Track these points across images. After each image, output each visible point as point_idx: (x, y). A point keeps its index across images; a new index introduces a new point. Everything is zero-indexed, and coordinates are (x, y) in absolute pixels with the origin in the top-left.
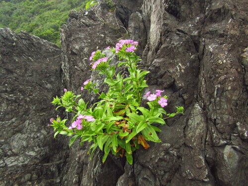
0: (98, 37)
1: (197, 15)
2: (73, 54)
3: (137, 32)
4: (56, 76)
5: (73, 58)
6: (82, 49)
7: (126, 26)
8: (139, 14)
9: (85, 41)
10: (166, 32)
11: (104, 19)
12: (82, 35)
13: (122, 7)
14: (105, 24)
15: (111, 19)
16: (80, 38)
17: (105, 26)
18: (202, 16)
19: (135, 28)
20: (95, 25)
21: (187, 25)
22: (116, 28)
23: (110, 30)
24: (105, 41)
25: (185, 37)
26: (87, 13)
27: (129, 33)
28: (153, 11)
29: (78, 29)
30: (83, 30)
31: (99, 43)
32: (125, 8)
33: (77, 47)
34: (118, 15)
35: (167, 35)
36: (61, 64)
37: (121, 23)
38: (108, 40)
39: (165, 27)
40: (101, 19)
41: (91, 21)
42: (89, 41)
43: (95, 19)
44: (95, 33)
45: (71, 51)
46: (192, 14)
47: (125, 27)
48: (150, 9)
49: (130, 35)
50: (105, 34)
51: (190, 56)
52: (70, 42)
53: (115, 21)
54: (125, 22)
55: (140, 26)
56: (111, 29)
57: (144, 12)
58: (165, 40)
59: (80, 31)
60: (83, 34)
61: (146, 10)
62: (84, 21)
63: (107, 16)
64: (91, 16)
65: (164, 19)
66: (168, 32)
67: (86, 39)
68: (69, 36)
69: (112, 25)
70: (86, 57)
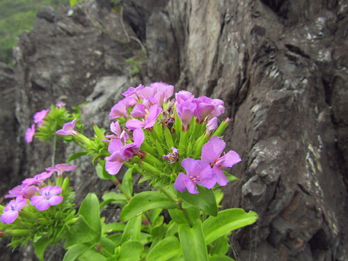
0: (90, 55)
1: (317, 13)
2: (37, 88)
3: (161, 49)
4: (6, 131)
5: (37, 96)
6: (55, 78)
7: (142, 37)
8: (165, 17)
9: (63, 62)
10: (263, 52)
11: (101, 24)
12: (58, 52)
13: (133, 5)
14: (103, 33)
15: (115, 24)
16: (53, 57)
17: (103, 37)
18: (330, 15)
19: (159, 41)
20: (85, 34)
21: (302, 35)
22: (124, 41)
23: (113, 44)
24: (103, 64)
25: (310, 65)
26: (71, 13)
27: (148, 50)
28: (194, 9)
29: (51, 39)
30: (61, 42)
31: (91, 67)
32: (139, 7)
33: (46, 74)
34: (127, 18)
35: (265, 60)
36: (15, 108)
37: (133, 33)
38: (109, 61)
39: (259, 37)
40: (96, 24)
41: (79, 28)
42: (72, 62)
43: (85, 24)
44: (84, 48)
45: (33, 83)
46: (308, 9)
47: (139, 38)
48: (185, 8)
49: (150, 53)
50: (103, 51)
51: (317, 116)
52: (32, 64)
53: (121, 28)
54: (139, 30)
55: (166, 38)
56: (115, 41)
57: (173, 13)
58: (261, 74)
59: (53, 43)
60: (59, 50)
61: (176, 11)
62: (64, 25)
63: (107, 20)
64: (79, 17)
65: (253, 16)
66: (268, 51)
67: (66, 59)
68: (29, 52)
69: (117, 35)
70: (64, 94)
